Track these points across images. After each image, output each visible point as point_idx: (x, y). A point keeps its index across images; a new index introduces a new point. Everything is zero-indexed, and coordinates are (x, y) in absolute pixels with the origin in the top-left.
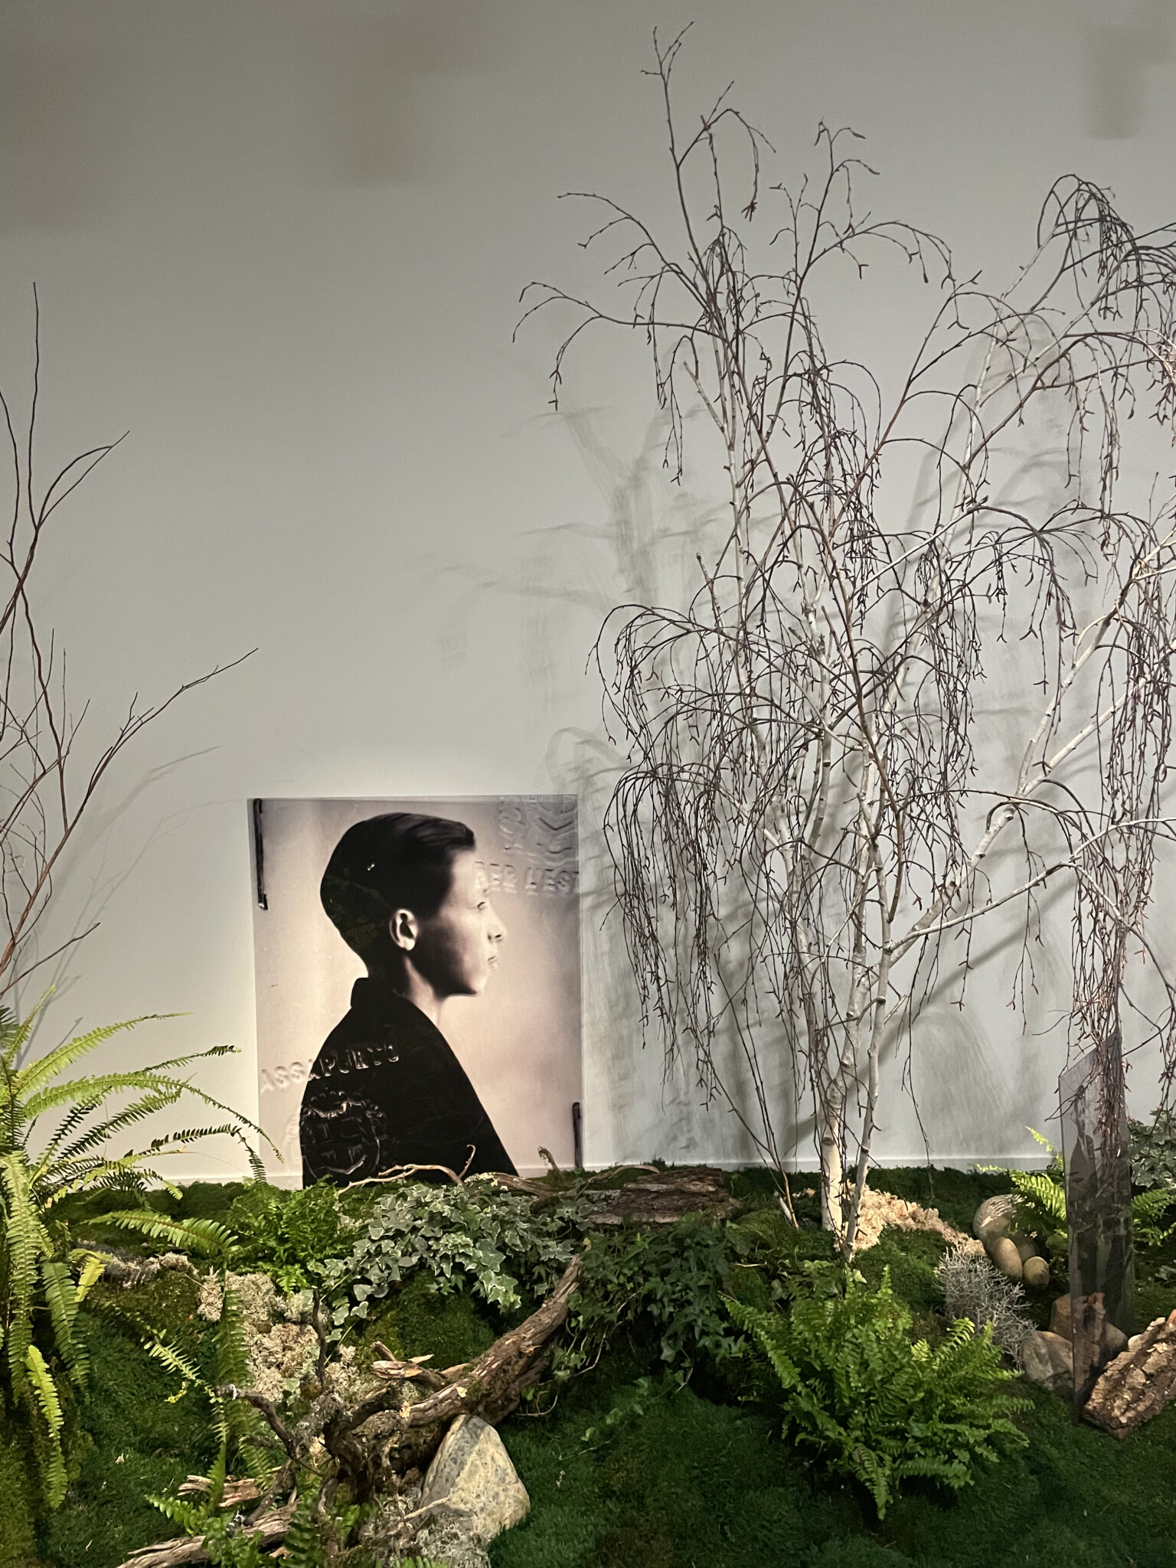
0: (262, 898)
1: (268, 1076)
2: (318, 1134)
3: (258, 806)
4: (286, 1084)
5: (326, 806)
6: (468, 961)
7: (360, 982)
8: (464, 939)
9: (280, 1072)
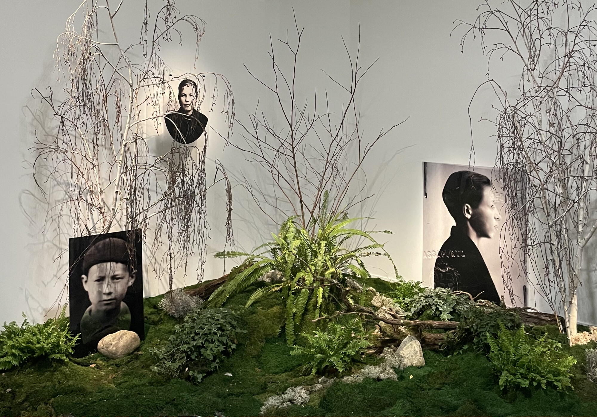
0: (426, 194)
1: (426, 254)
2: (439, 276)
3: (425, 164)
4: (430, 257)
5: (445, 166)
6: (488, 226)
7: (453, 227)
8: (487, 218)
9: (429, 253)
